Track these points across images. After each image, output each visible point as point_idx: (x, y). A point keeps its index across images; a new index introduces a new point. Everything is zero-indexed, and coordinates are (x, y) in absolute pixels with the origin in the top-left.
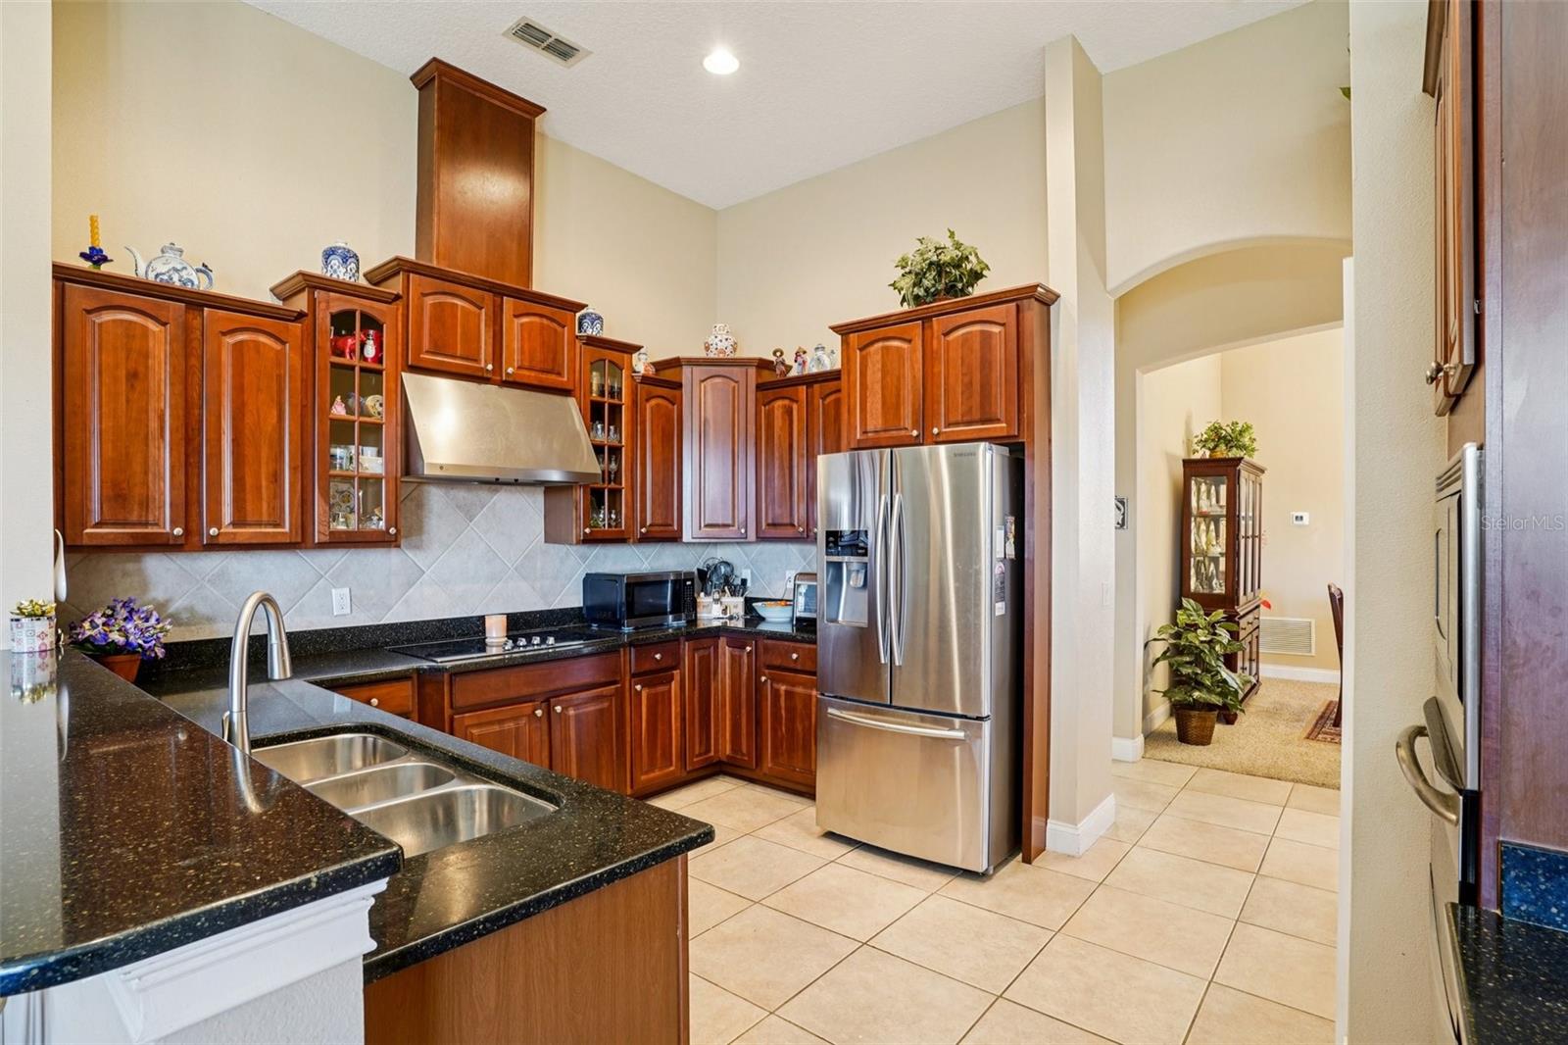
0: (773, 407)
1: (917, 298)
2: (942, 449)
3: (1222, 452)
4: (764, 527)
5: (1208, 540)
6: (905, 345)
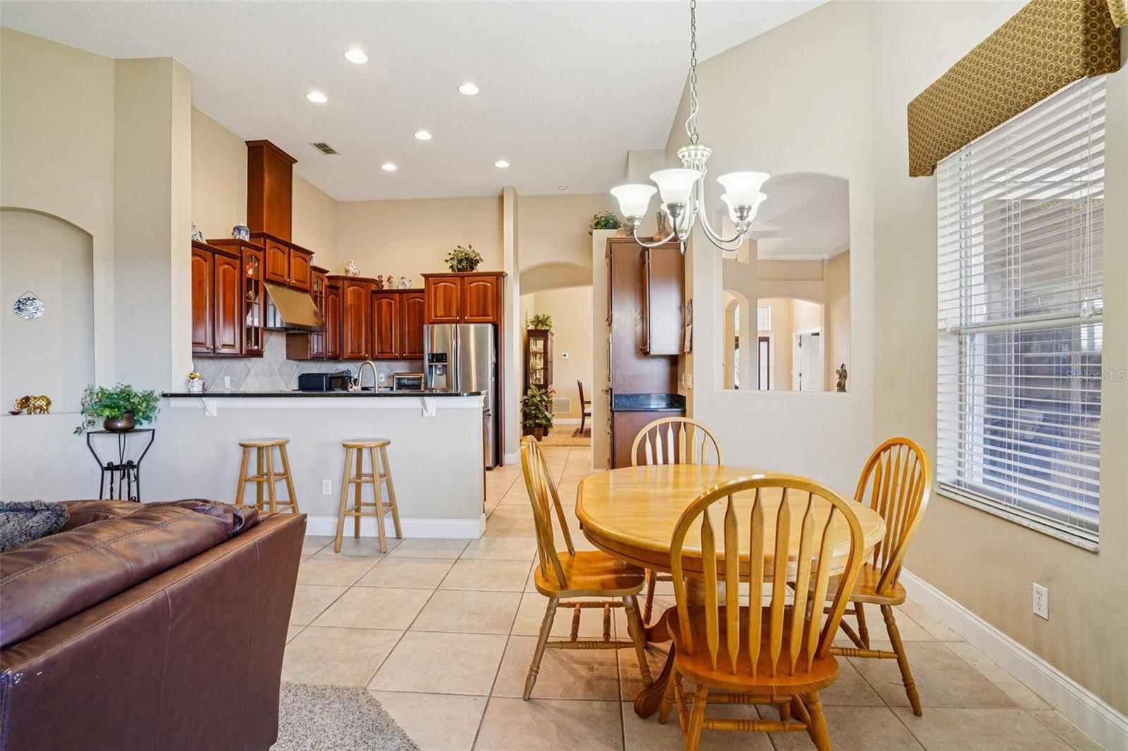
0: (382, 301)
1: (459, 270)
2: (472, 326)
3: (540, 327)
4: (376, 354)
5: (537, 363)
6: (453, 286)
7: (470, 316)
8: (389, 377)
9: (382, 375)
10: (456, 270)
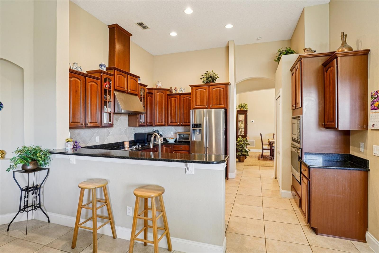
0: (172, 99)
1: (207, 82)
2: (213, 110)
3: (242, 109)
4: (169, 123)
5: (242, 126)
6: (204, 90)
7: (213, 105)
8: (175, 133)
9: (172, 132)
10: (206, 83)
